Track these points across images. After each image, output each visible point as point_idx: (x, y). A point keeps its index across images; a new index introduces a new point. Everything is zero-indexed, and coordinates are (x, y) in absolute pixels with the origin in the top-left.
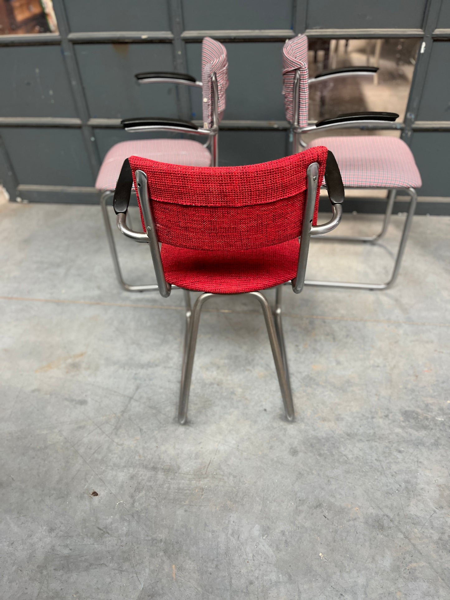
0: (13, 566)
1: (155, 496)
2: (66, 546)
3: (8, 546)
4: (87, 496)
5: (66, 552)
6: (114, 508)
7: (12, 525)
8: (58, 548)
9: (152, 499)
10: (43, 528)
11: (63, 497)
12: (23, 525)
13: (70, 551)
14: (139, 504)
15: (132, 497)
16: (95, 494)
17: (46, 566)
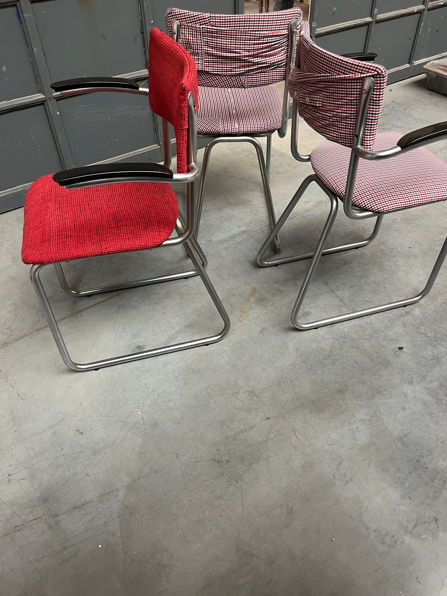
0: (425, 417)
1: (430, 324)
2: (431, 381)
3: (404, 412)
4: (398, 352)
5: (436, 384)
6: (422, 345)
7: (387, 401)
8: (429, 386)
9: (432, 326)
10: (405, 386)
11: (388, 364)
12: (392, 395)
13: (438, 382)
14: (429, 333)
15: (421, 333)
16: (401, 348)
17: (439, 399)
